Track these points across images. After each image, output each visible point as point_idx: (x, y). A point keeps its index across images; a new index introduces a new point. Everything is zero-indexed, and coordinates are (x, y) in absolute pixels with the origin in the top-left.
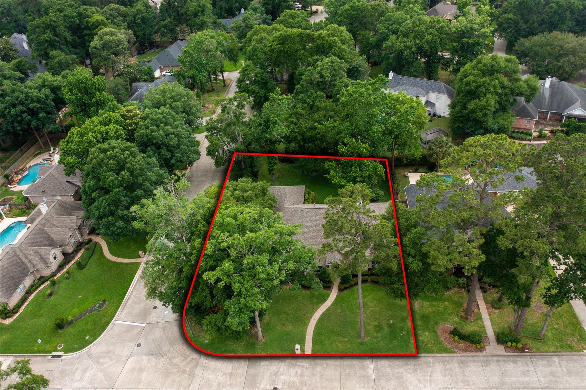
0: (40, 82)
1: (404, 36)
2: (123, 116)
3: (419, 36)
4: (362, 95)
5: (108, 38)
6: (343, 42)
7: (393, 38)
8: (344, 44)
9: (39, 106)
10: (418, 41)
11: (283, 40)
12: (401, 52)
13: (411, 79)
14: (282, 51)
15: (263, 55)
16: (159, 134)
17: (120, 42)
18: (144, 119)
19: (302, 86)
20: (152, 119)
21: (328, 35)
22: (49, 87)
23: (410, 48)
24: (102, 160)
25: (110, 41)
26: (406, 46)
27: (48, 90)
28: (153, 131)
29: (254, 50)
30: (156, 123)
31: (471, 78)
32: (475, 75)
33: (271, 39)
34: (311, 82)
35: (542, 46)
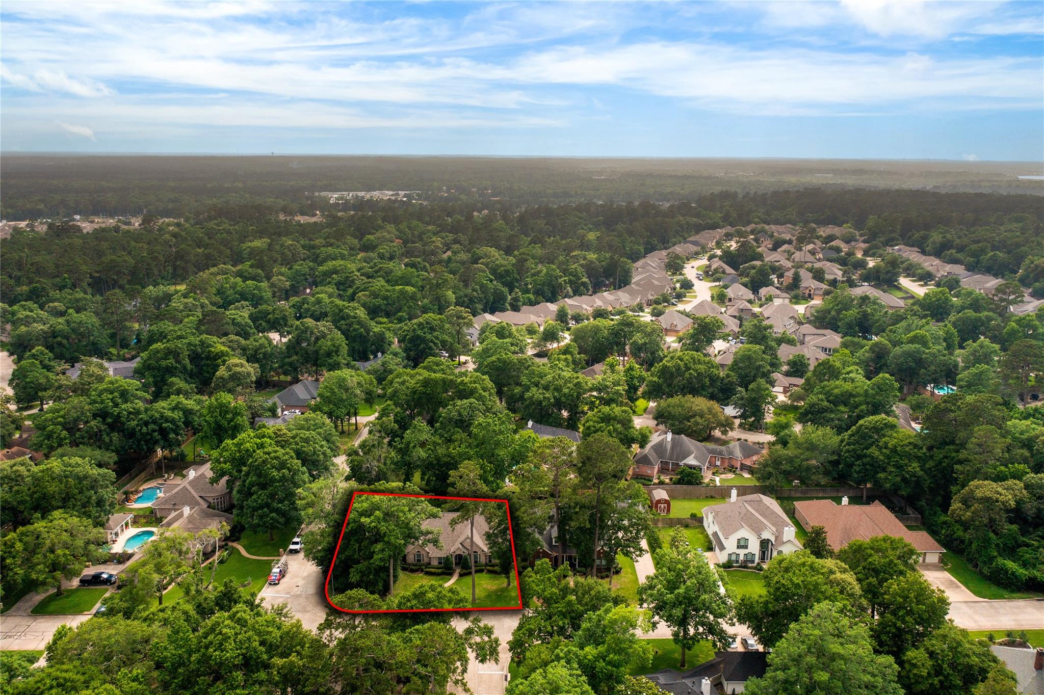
0: (174, 404)
1: (544, 388)
2: (275, 433)
3: (558, 389)
4: (489, 424)
5: (238, 369)
6: (484, 390)
7: (534, 389)
8: (485, 391)
9: (171, 426)
10: (556, 394)
11: (426, 383)
12: (541, 402)
13: (549, 428)
14: (424, 393)
15: (405, 397)
16: (308, 449)
17: (249, 374)
18: (294, 437)
19: (441, 423)
20: (301, 438)
21: (471, 383)
22: (181, 409)
23: (549, 399)
24: (267, 459)
25: (239, 373)
26: (544, 398)
27: (181, 413)
28: (302, 446)
29: (396, 392)
30: (307, 441)
31: (591, 423)
32: (594, 422)
33: (413, 382)
34: (450, 420)
35: (674, 407)
